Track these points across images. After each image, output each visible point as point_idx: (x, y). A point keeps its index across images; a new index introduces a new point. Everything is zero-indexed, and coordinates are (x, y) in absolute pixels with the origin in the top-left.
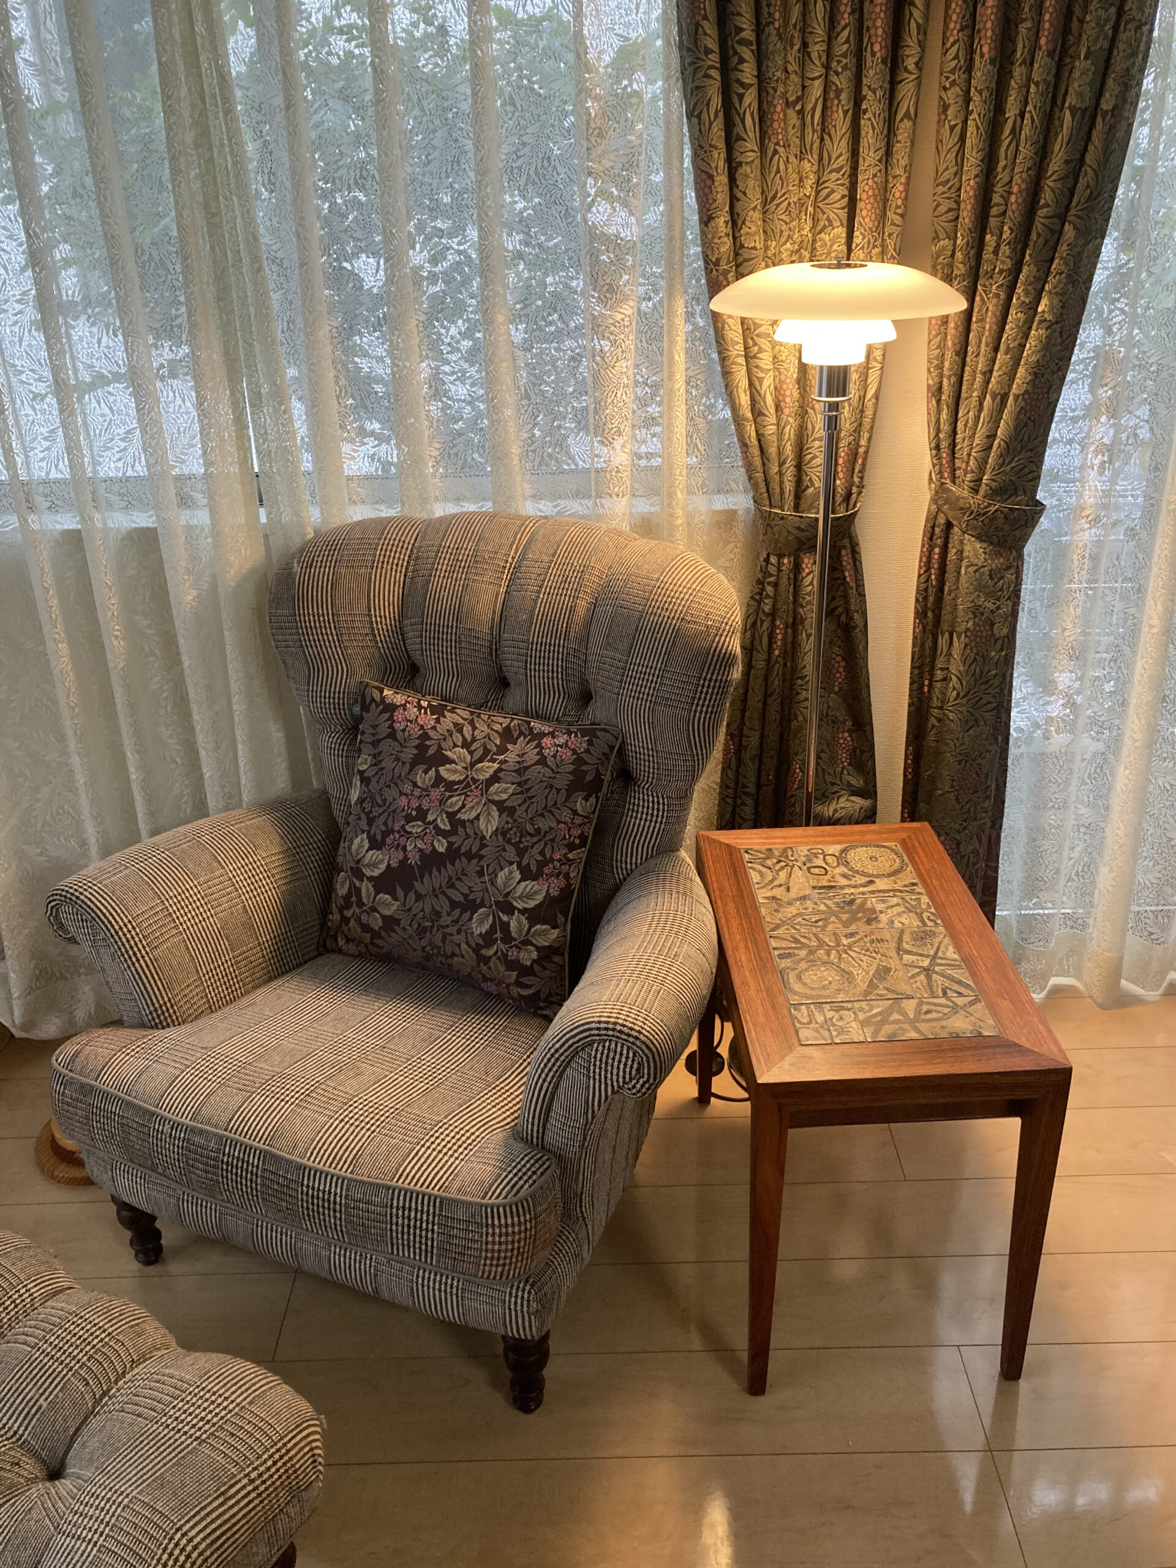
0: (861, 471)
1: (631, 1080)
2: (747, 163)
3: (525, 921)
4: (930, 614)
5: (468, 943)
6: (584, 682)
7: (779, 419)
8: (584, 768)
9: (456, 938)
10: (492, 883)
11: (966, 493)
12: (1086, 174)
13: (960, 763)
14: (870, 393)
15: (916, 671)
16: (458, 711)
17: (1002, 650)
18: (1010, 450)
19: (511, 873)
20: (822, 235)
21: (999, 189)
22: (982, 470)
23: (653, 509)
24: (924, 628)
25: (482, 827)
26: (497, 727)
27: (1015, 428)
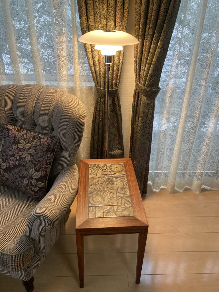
0: (119, 80)
1: (47, 226)
2: (89, 4)
3: (36, 181)
4: (135, 112)
5: (23, 185)
6: (52, 126)
7: (99, 67)
8: (50, 147)
9: (21, 184)
10: (28, 173)
11: (142, 86)
12: (169, 12)
13: (140, 144)
14: (121, 62)
15: (132, 124)
16: (24, 131)
17: (150, 121)
18: (152, 76)
19: (33, 170)
20: (109, 23)
21: (149, 14)
22: (146, 80)
23: (73, 85)
24: (134, 115)
25: (26, 159)
26: (32, 136)
27: (153, 72)
